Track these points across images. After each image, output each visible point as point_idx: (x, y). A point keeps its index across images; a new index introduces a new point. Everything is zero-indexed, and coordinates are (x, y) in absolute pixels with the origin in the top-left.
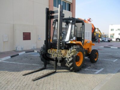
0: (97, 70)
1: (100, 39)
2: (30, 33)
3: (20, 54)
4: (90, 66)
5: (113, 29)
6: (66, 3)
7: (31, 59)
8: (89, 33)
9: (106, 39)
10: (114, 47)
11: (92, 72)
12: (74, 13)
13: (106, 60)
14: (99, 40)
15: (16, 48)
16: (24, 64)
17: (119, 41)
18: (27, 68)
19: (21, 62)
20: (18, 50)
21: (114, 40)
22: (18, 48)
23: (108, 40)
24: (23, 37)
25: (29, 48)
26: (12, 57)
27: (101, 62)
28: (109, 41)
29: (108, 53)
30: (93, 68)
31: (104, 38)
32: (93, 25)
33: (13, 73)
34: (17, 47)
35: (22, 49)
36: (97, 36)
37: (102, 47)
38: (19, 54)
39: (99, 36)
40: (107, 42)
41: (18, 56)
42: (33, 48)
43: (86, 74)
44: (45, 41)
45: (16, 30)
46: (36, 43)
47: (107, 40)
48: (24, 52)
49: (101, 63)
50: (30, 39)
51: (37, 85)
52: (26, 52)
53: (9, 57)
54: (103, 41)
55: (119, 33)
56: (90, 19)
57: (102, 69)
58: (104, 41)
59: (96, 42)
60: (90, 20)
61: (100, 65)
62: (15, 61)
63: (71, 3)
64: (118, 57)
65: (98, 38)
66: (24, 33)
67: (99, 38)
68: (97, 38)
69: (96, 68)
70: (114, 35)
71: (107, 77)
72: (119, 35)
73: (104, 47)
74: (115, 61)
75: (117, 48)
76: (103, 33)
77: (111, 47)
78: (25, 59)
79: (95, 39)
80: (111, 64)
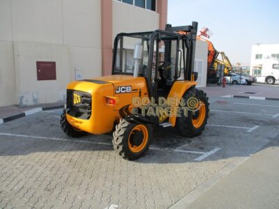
0: (203, 153)
1: (228, 78)
2: (54, 64)
3: (28, 113)
5: (261, 55)
7: (52, 125)
8: (200, 63)
9: (241, 79)
10: (257, 96)
11: (189, 158)
12: (163, 15)
13: (230, 128)
14: (224, 80)
15: (21, 100)
16: (33, 137)
17: (272, 82)
18: (36, 147)
19: (25, 134)
20: (24, 103)
21: (261, 79)
22: (24, 100)
23: (247, 80)
24: (38, 72)
26: (6, 120)
27: (217, 132)
28: (249, 83)
30: (196, 146)
31: (238, 77)
32: (210, 44)
34: (23, 97)
35: (35, 100)
36: (221, 71)
37: (229, 96)
38: (26, 114)
39: (226, 71)
40: (244, 84)
41: (22, 118)
42: (62, 99)
45: (18, 56)
47: (244, 81)
48: (40, 109)
49: (218, 135)
50: (54, 78)
51: (49, 190)
52: (43, 109)
53: (1, 121)
54: (235, 83)
55: (273, 65)
56: (207, 29)
57: (216, 150)
58: (237, 84)
59: (219, 85)
60: (207, 33)
61: (213, 139)
62: (12, 130)
64: (260, 121)
65: (222, 75)
66: (38, 63)
67: (225, 75)
68: (220, 75)
69: (202, 146)
70: (261, 68)
71: (222, 168)
72: (273, 67)
73: (235, 97)
74: (251, 130)
75: (264, 98)
76: (239, 64)
77: (251, 97)
78: (37, 126)
79: (216, 78)
80: (240, 137)
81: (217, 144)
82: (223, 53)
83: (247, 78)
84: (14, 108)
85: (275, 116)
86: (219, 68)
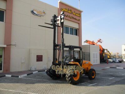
2: (42, 56)
3: (34, 73)
4: (87, 81)
6: (73, 29)
7: (42, 76)
10: (121, 67)
11: (86, 85)
12: (80, 37)
18: (39, 82)
20: (32, 69)
22: (32, 68)
23: (119, 61)
25: (41, 69)
26: (28, 75)
27: (98, 79)
29: (111, 73)
30: (89, 83)
31: (114, 59)
32: (101, 46)
33: (30, 84)
35: (35, 68)
36: (106, 57)
39: (108, 57)
41: (32, 74)
42: (44, 68)
43: (81, 86)
44: (53, 62)
45: (31, 53)
46: (47, 64)
47: (117, 61)
48: (37, 72)
50: (42, 61)
52: (38, 72)
53: (26, 75)
56: (100, 39)
58: (115, 62)
63: (78, 29)
66: (37, 56)
67: (108, 59)
68: (106, 59)
69: (91, 83)
73: (110, 67)
74: (111, 79)
75: (123, 68)
76: (118, 53)
77: (117, 68)
78: (38, 77)
79: (104, 60)
80: (105, 81)
81: (96, 82)
82: (107, 50)
83: (119, 60)
84: (29, 71)
85: (123, 74)
86: (105, 56)
